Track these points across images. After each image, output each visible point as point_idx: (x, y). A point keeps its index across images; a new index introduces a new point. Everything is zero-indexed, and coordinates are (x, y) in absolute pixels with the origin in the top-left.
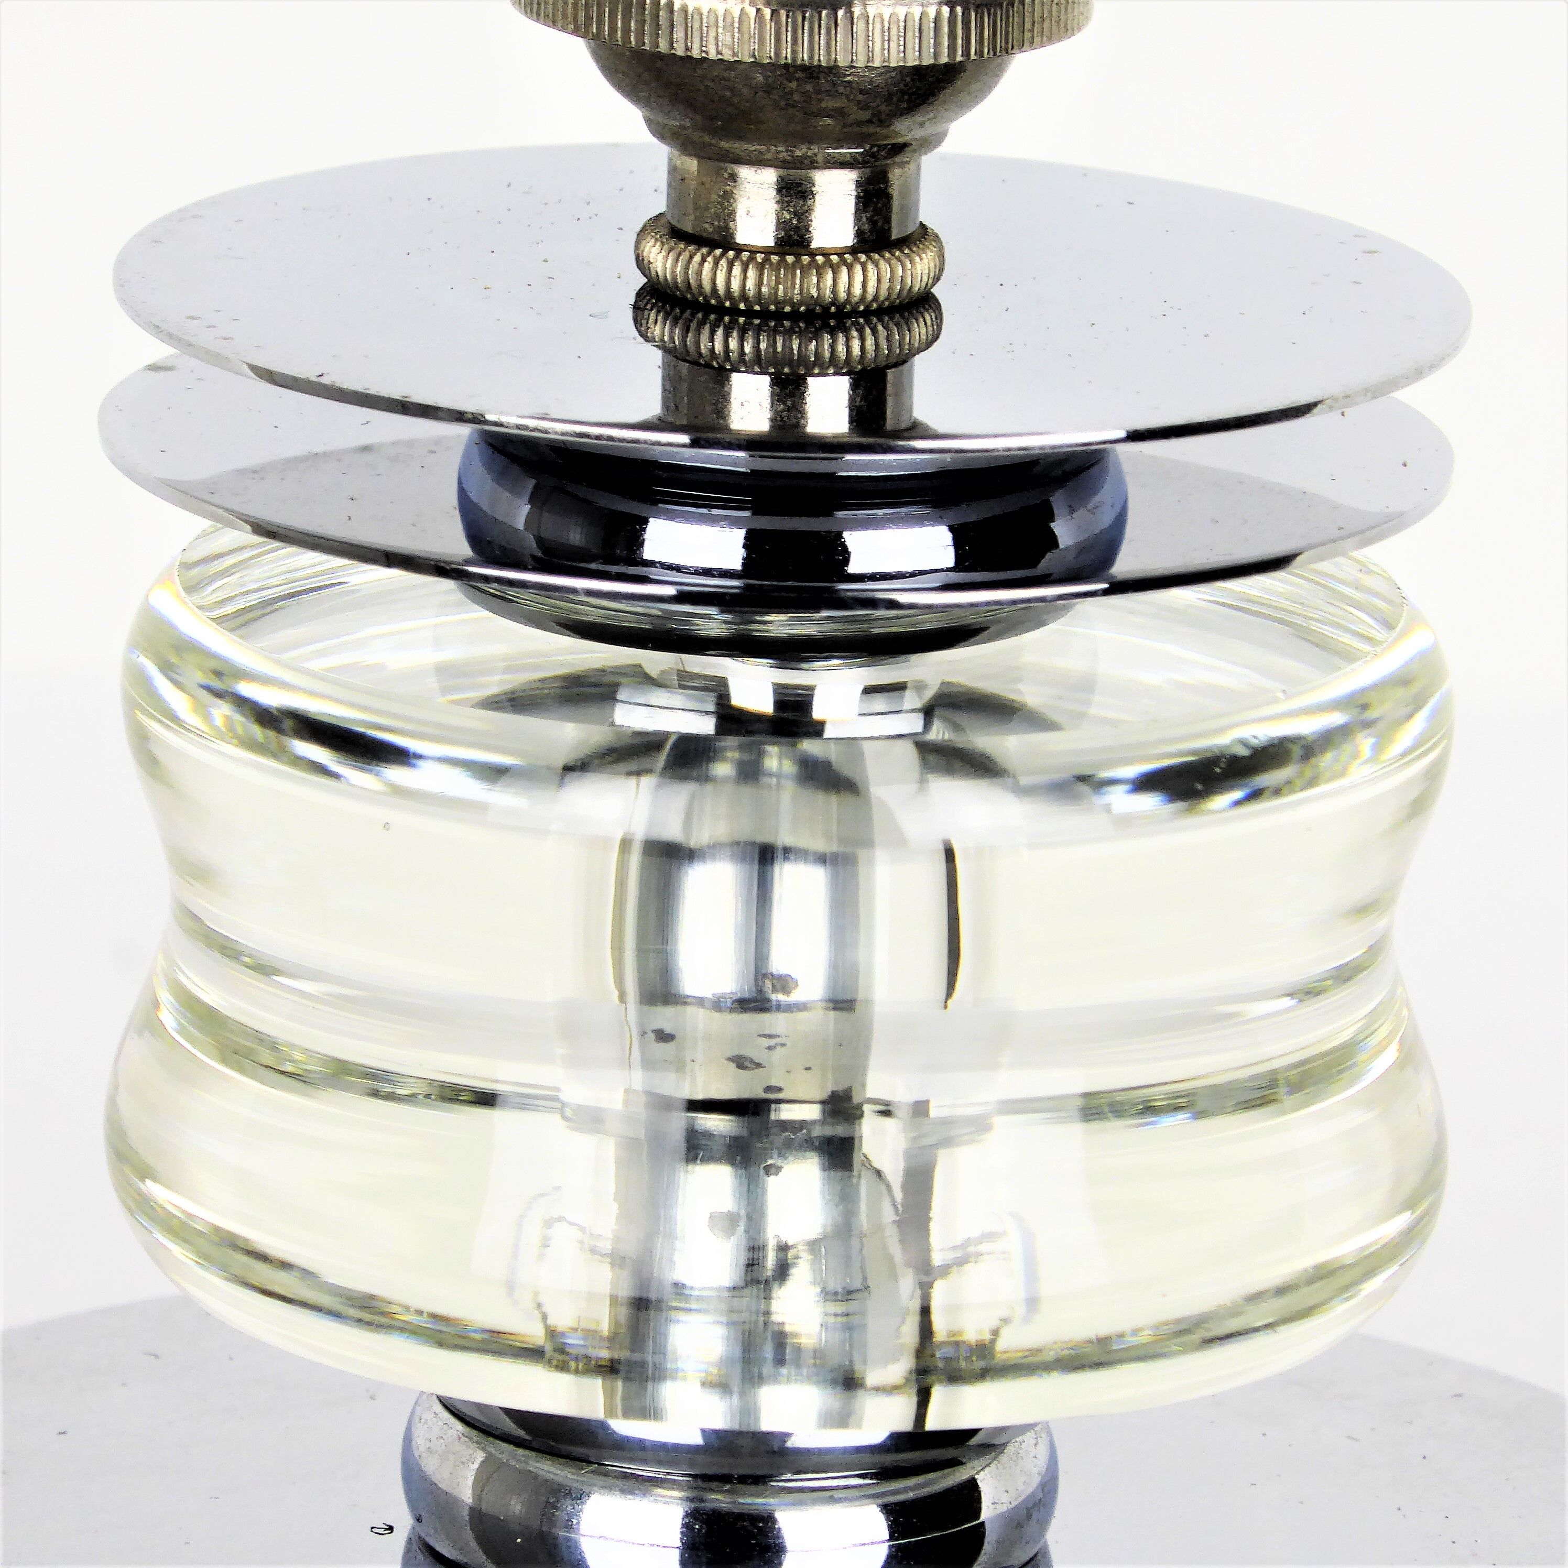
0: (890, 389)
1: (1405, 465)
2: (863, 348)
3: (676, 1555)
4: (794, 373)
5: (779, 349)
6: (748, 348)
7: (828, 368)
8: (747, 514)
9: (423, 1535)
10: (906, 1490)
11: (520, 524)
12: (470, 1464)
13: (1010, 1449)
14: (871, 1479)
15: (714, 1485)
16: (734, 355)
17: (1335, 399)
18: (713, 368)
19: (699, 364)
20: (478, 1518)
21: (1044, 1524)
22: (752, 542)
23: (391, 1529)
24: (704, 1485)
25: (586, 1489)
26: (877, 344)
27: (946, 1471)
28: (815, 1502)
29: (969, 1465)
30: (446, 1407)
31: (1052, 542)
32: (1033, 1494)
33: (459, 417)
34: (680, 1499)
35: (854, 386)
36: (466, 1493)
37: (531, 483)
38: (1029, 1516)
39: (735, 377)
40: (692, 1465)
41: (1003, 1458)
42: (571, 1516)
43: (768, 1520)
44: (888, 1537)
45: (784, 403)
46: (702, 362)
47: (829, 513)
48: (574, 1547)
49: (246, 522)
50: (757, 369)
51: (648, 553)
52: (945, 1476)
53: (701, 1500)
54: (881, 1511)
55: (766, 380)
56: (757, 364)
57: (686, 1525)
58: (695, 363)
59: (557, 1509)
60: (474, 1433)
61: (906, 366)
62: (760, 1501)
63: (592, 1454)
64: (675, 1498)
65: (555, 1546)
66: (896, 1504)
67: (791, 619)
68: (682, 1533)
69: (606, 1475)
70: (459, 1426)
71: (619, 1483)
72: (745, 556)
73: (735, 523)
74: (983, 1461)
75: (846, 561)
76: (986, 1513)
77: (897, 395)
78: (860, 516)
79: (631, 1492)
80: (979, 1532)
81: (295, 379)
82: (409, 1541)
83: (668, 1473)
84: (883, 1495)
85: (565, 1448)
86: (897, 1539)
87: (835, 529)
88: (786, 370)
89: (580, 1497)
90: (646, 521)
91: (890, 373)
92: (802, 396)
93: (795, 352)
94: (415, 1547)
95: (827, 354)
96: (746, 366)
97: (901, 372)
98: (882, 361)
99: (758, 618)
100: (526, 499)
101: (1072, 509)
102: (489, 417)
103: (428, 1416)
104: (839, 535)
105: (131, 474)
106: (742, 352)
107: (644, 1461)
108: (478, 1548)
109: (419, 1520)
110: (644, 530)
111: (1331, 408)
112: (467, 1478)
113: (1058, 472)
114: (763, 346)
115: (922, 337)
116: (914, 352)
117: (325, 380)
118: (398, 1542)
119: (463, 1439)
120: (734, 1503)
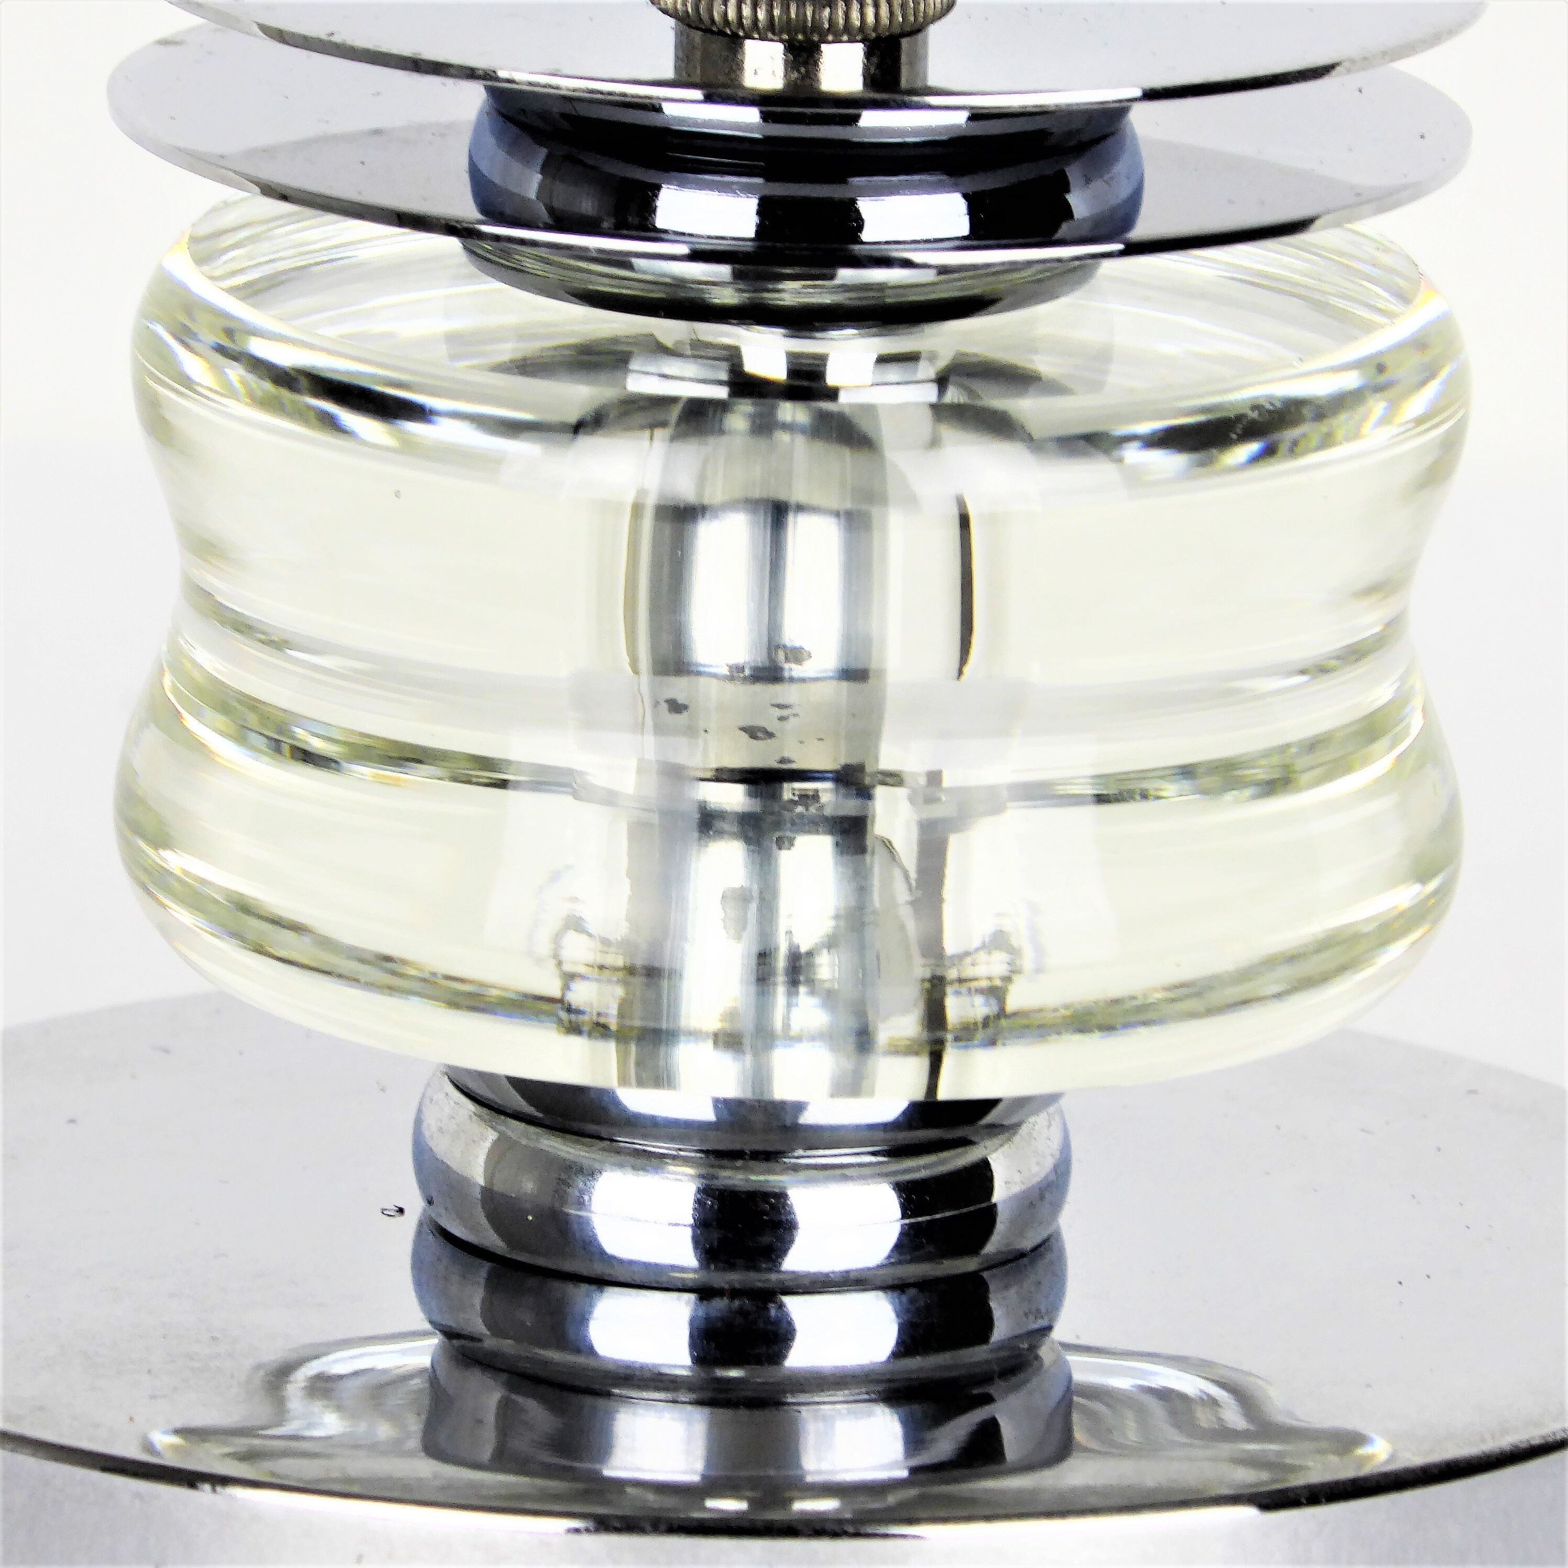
0: (904, 58)
1: (1422, 137)
2: (877, 15)
3: (689, 1232)
4: (808, 40)
5: (793, 16)
6: (761, 15)
7: (841, 35)
8: (759, 181)
9: (433, 1215)
10: (918, 1169)
11: (532, 194)
12: (481, 1143)
13: (1024, 1129)
14: (884, 1156)
15: (725, 1162)
16: (747, 22)
17: (1352, 61)
18: (725, 34)
19: (712, 32)
20: (489, 1196)
21: (1056, 1206)
22: (766, 208)
23: (401, 1211)
24: (718, 1162)
25: (597, 1166)
26: (891, 13)
27: (959, 1150)
28: (828, 1179)
29: (982, 1145)
30: (457, 1087)
31: (1067, 214)
32: (1046, 1177)
33: (470, 74)
34: (691, 1176)
35: (868, 55)
36: (477, 1174)
37: (543, 152)
38: (1042, 1197)
39: (748, 43)
40: (702, 1141)
41: (1016, 1139)
42: (582, 1192)
43: (781, 1196)
44: (900, 1215)
45: (798, 71)
46: (715, 29)
47: (842, 180)
48: (585, 1223)
49: (257, 183)
50: (770, 35)
51: (661, 221)
52: (958, 1156)
53: (714, 1177)
54: (894, 1189)
55: (778, 48)
56: (769, 31)
57: (698, 1202)
58: (707, 31)
59: (569, 1186)
60: (484, 1111)
61: (920, 36)
62: (771, 1178)
63: (604, 1131)
64: (686, 1175)
65: (567, 1222)
66: (909, 1182)
67: (805, 287)
68: (695, 1209)
69: (618, 1152)
70: (470, 1106)
71: (631, 1160)
72: (758, 222)
73: (748, 190)
74: (996, 1141)
75: (860, 228)
76: (999, 1195)
77: (911, 64)
78: (873, 183)
79: (644, 1169)
80: (991, 1211)
81: (305, 38)
82: (421, 1224)
83: (680, 1150)
84: (895, 1173)
85: (576, 1125)
86: (909, 1217)
87: (850, 195)
88: (800, 37)
89: (592, 1174)
90: (658, 188)
91: (905, 42)
92: (816, 64)
93: (809, 19)
94: (426, 1229)
95: (841, 22)
96: (759, 33)
97: (916, 44)
98: (896, 30)
99: (770, 286)
100: (538, 169)
101: (1088, 180)
102: (502, 74)
103: (439, 1096)
104: (853, 202)
105: (140, 139)
106: (755, 20)
107: (657, 1138)
108: (489, 1227)
109: (430, 1202)
110: (657, 196)
111: (1349, 71)
112: (477, 1157)
113: (1073, 143)
114: (777, 12)
115: (937, 5)
116: (928, 20)
117: (337, 39)
118: (409, 1225)
119: (475, 1118)
120: (747, 1180)
